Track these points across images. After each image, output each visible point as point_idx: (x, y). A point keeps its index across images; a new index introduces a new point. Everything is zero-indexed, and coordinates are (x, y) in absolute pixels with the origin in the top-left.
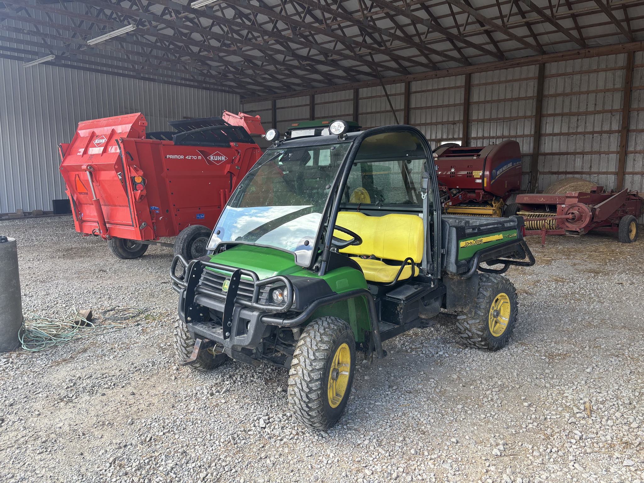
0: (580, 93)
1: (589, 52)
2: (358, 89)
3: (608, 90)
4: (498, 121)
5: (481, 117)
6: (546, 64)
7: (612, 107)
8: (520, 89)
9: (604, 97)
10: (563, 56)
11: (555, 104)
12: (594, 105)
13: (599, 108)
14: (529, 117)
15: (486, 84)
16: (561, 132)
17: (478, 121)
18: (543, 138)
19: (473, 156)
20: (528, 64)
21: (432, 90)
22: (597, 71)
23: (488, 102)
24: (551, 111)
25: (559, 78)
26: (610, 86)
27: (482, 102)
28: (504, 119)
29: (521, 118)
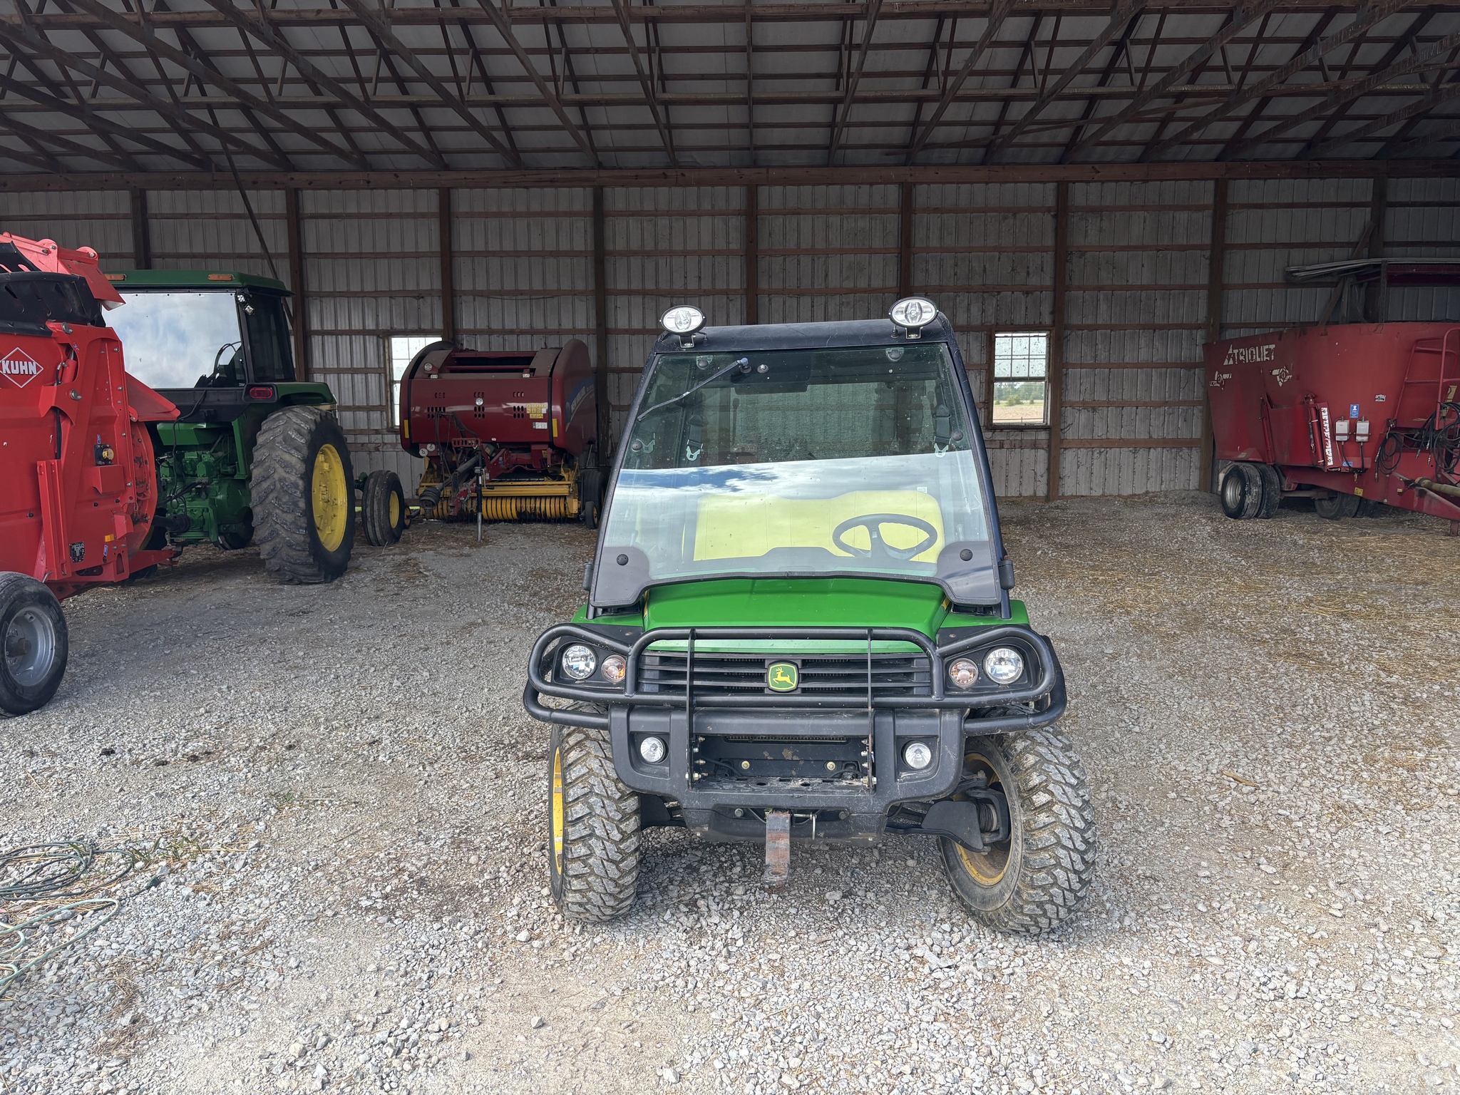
0: (672, 253)
1: (683, 175)
2: (145, 190)
3: (719, 253)
4: (520, 297)
5: (481, 286)
6: (605, 189)
7: (728, 284)
8: (557, 233)
9: (713, 265)
10: (637, 177)
11: (629, 270)
12: (697, 279)
13: (706, 285)
14: (582, 293)
15: (486, 215)
16: (644, 327)
17: (476, 294)
18: (611, 338)
19: (521, 371)
20: (570, 183)
21: (359, 216)
22: (697, 214)
23: (494, 254)
24: (621, 285)
25: (631, 220)
26: (721, 244)
27: (479, 254)
28: (531, 294)
29: (566, 293)
